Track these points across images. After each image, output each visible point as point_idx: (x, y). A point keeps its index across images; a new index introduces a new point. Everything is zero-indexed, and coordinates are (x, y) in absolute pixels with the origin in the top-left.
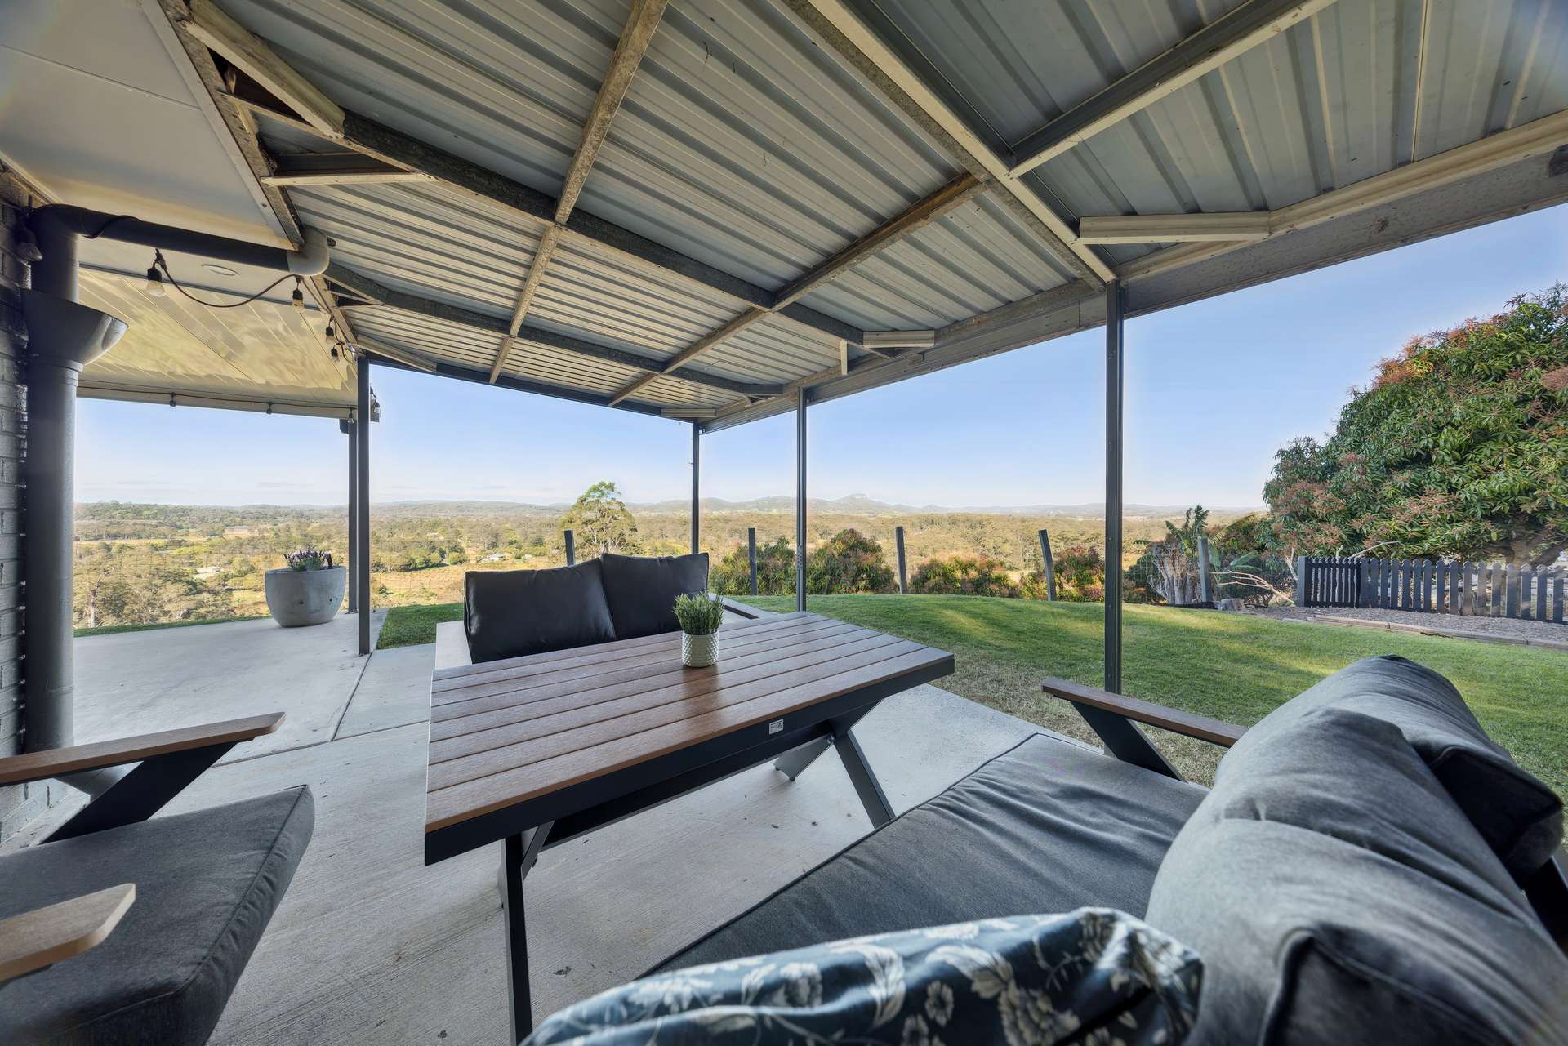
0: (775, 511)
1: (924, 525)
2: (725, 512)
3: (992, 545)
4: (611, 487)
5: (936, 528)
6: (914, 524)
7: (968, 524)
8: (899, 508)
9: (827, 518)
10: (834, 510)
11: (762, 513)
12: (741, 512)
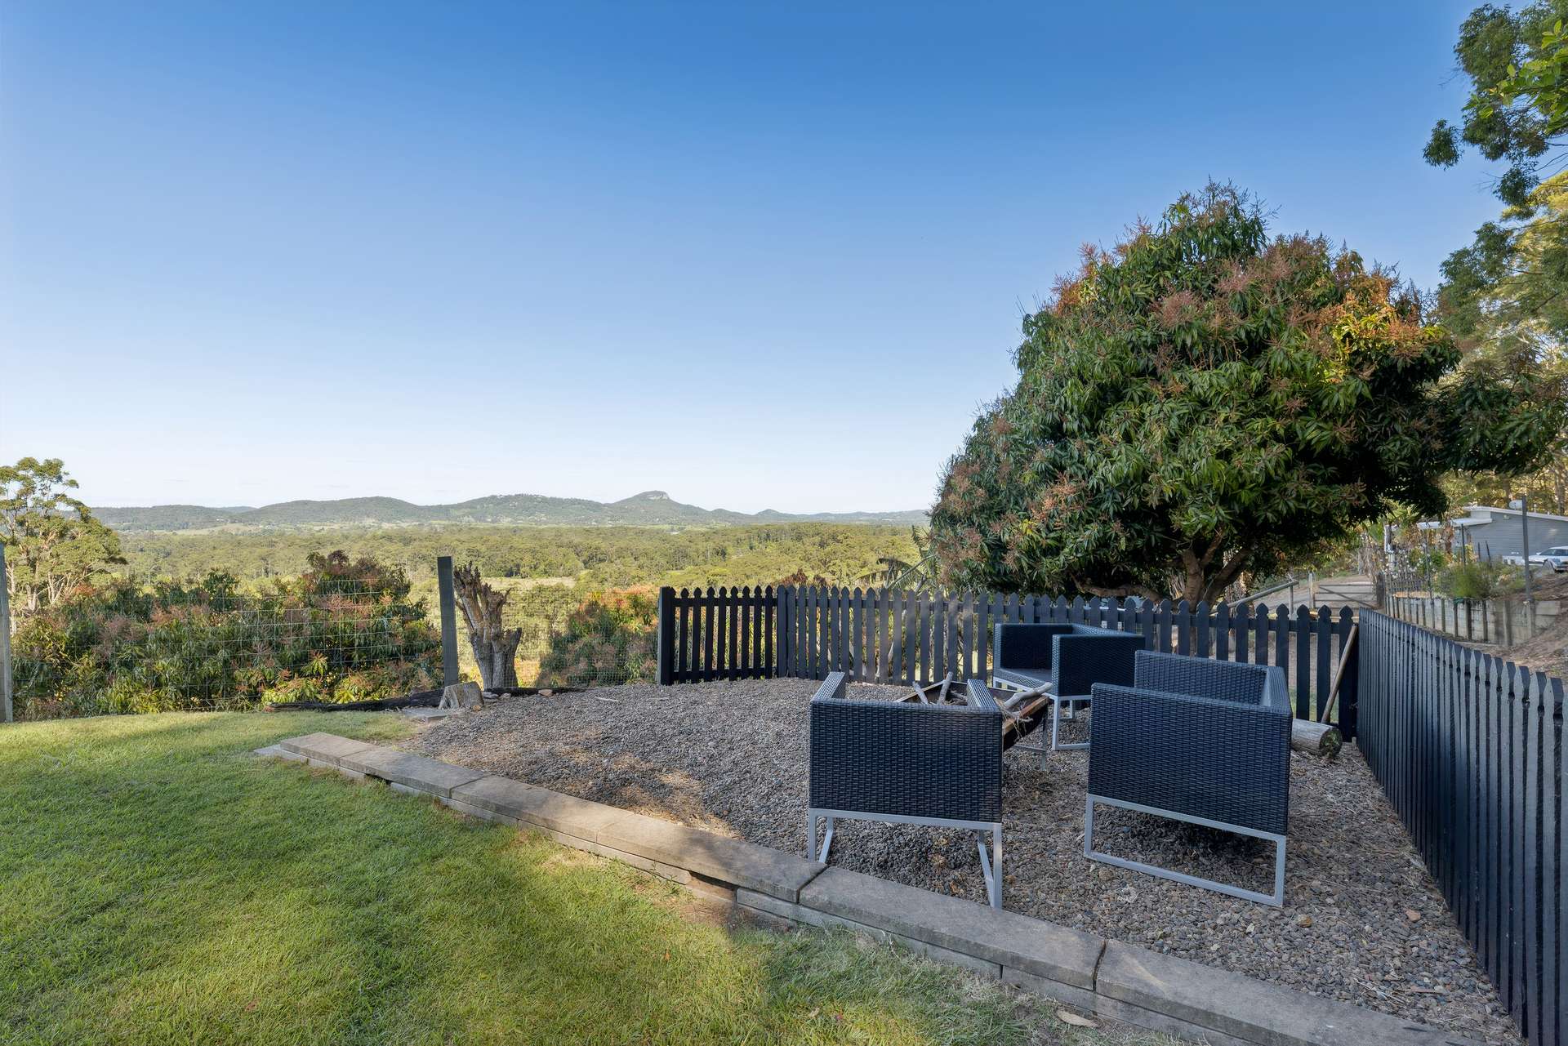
0: (505, 522)
1: (755, 543)
2: (407, 525)
3: (845, 570)
4: (52, 470)
5: (772, 548)
6: (739, 541)
7: (817, 539)
8: (720, 513)
9: (599, 532)
10: (612, 518)
11: (481, 525)
12: (438, 523)
